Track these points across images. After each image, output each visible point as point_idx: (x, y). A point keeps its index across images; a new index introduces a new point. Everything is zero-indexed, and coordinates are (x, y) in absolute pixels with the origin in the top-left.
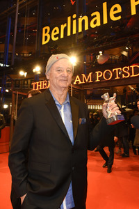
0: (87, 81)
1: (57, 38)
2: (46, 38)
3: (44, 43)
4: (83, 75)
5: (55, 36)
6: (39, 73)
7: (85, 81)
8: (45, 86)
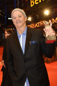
0: (55, 22)
1: (38, 3)
2: (32, 3)
3: (32, 6)
4: (53, 19)
5: (37, 2)
6: (31, 20)
7: (54, 22)
8: (34, 27)
